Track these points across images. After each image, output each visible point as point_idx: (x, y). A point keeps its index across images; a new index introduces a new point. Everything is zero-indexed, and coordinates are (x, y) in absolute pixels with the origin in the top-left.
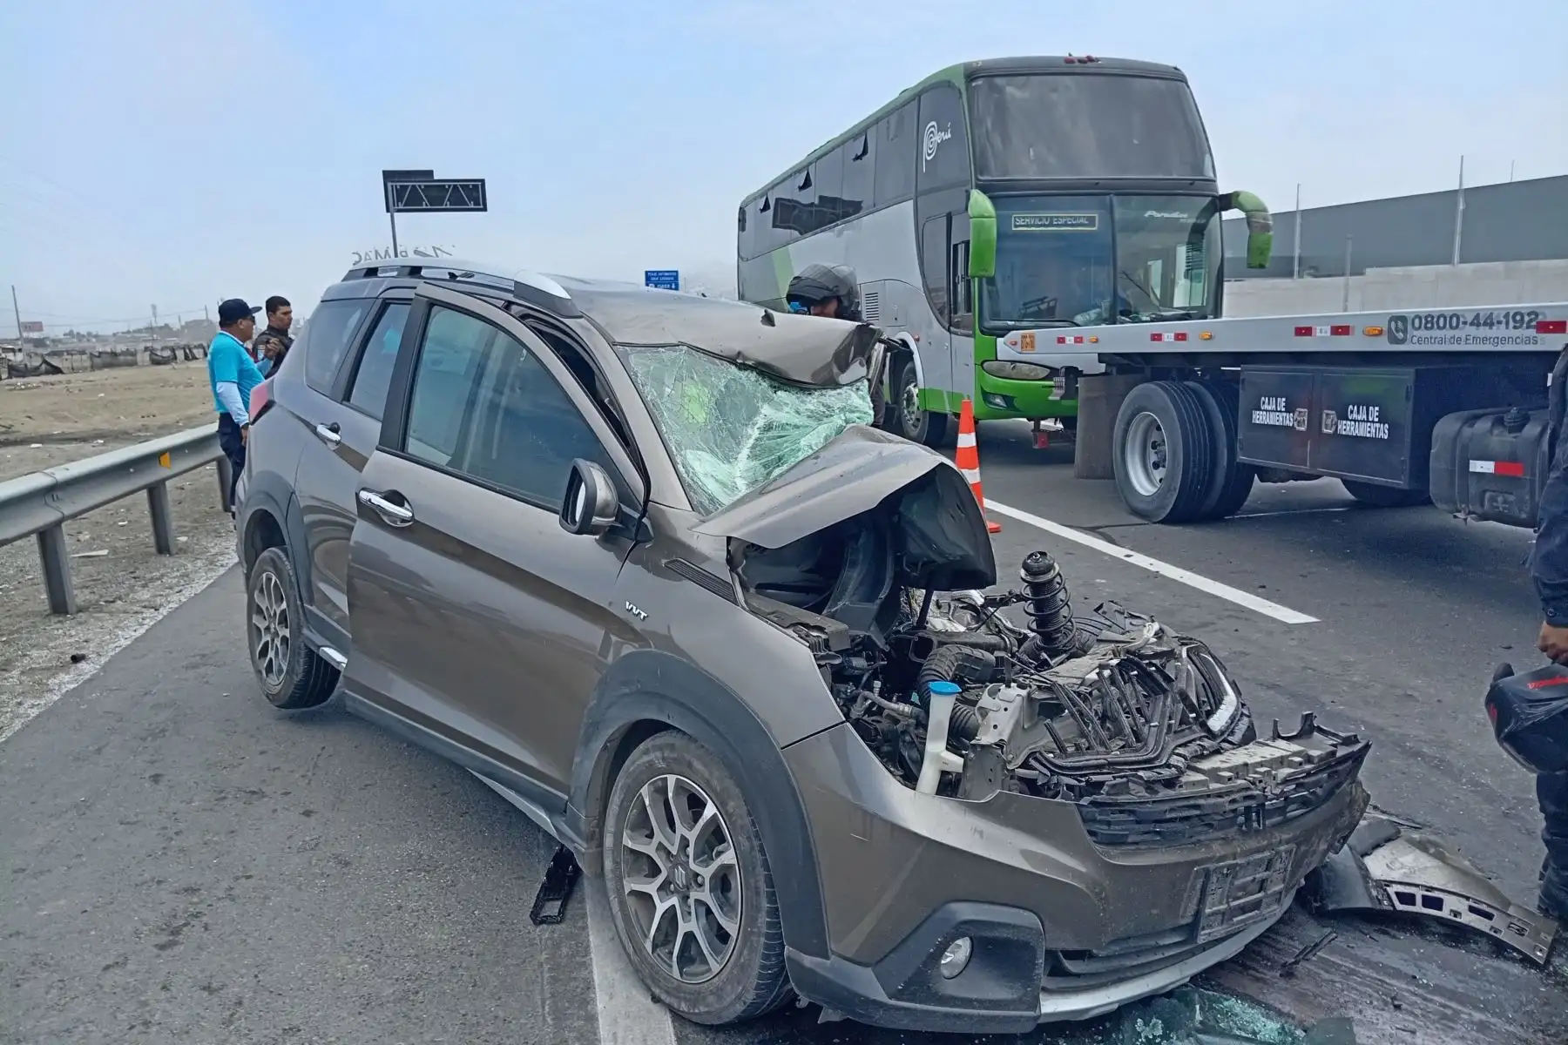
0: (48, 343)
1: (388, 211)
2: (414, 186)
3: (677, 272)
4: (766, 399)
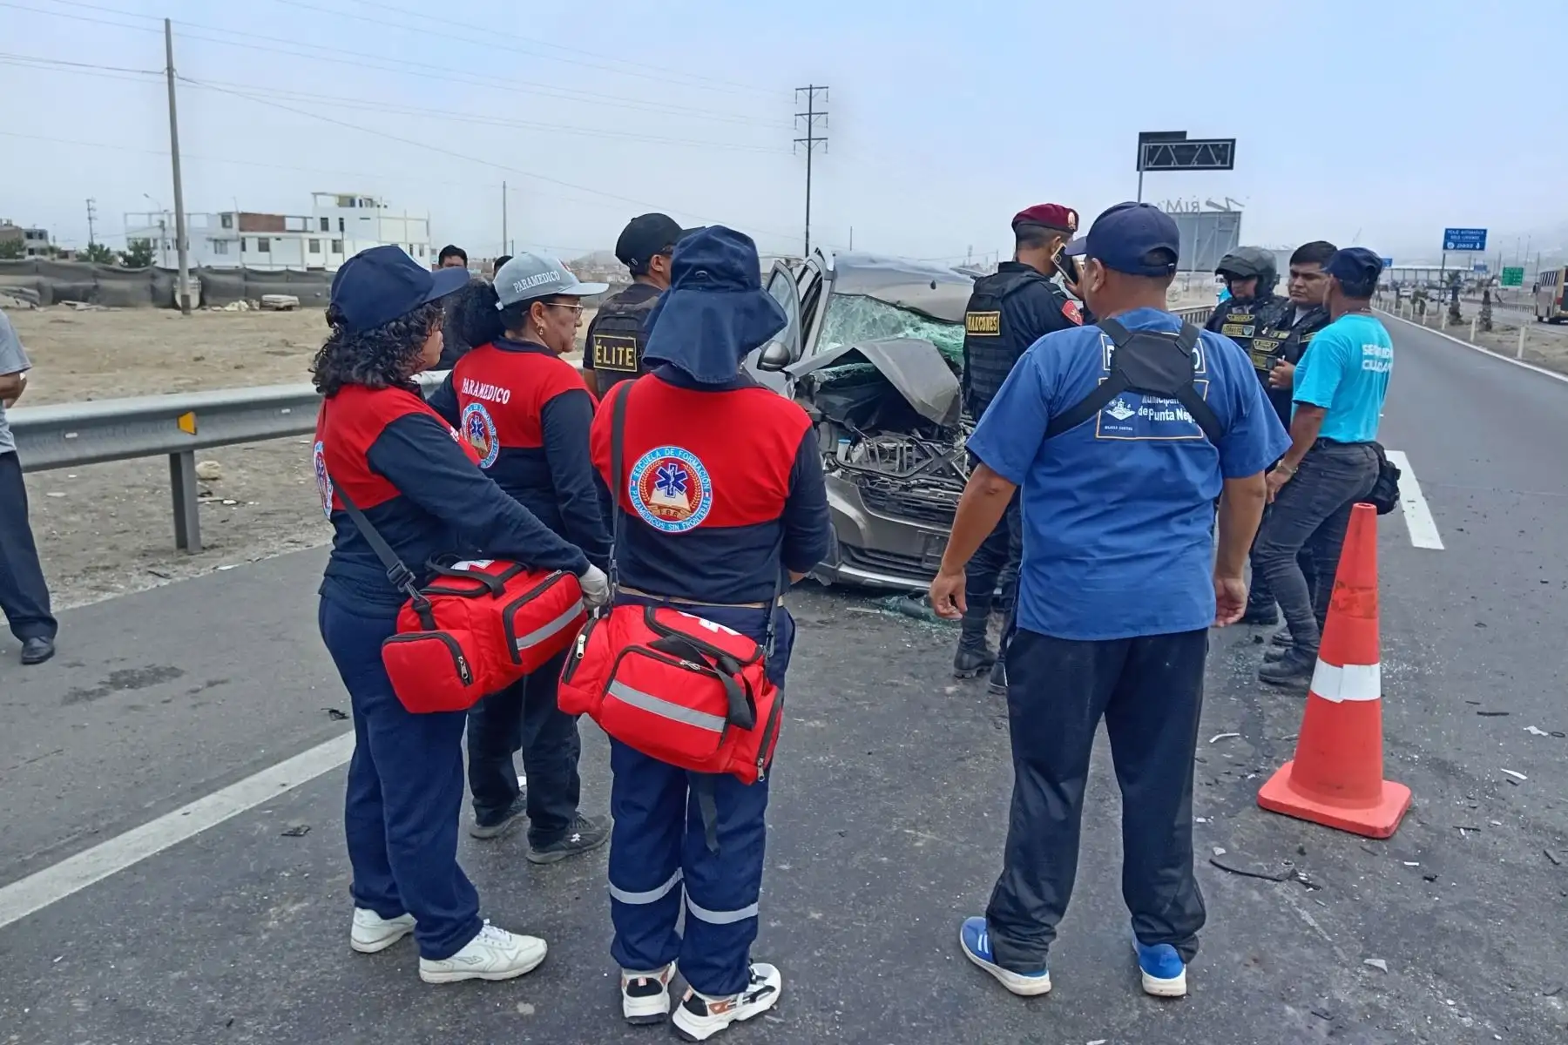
1: (1138, 169)
2: (1166, 147)
3: (1485, 231)
4: (912, 325)
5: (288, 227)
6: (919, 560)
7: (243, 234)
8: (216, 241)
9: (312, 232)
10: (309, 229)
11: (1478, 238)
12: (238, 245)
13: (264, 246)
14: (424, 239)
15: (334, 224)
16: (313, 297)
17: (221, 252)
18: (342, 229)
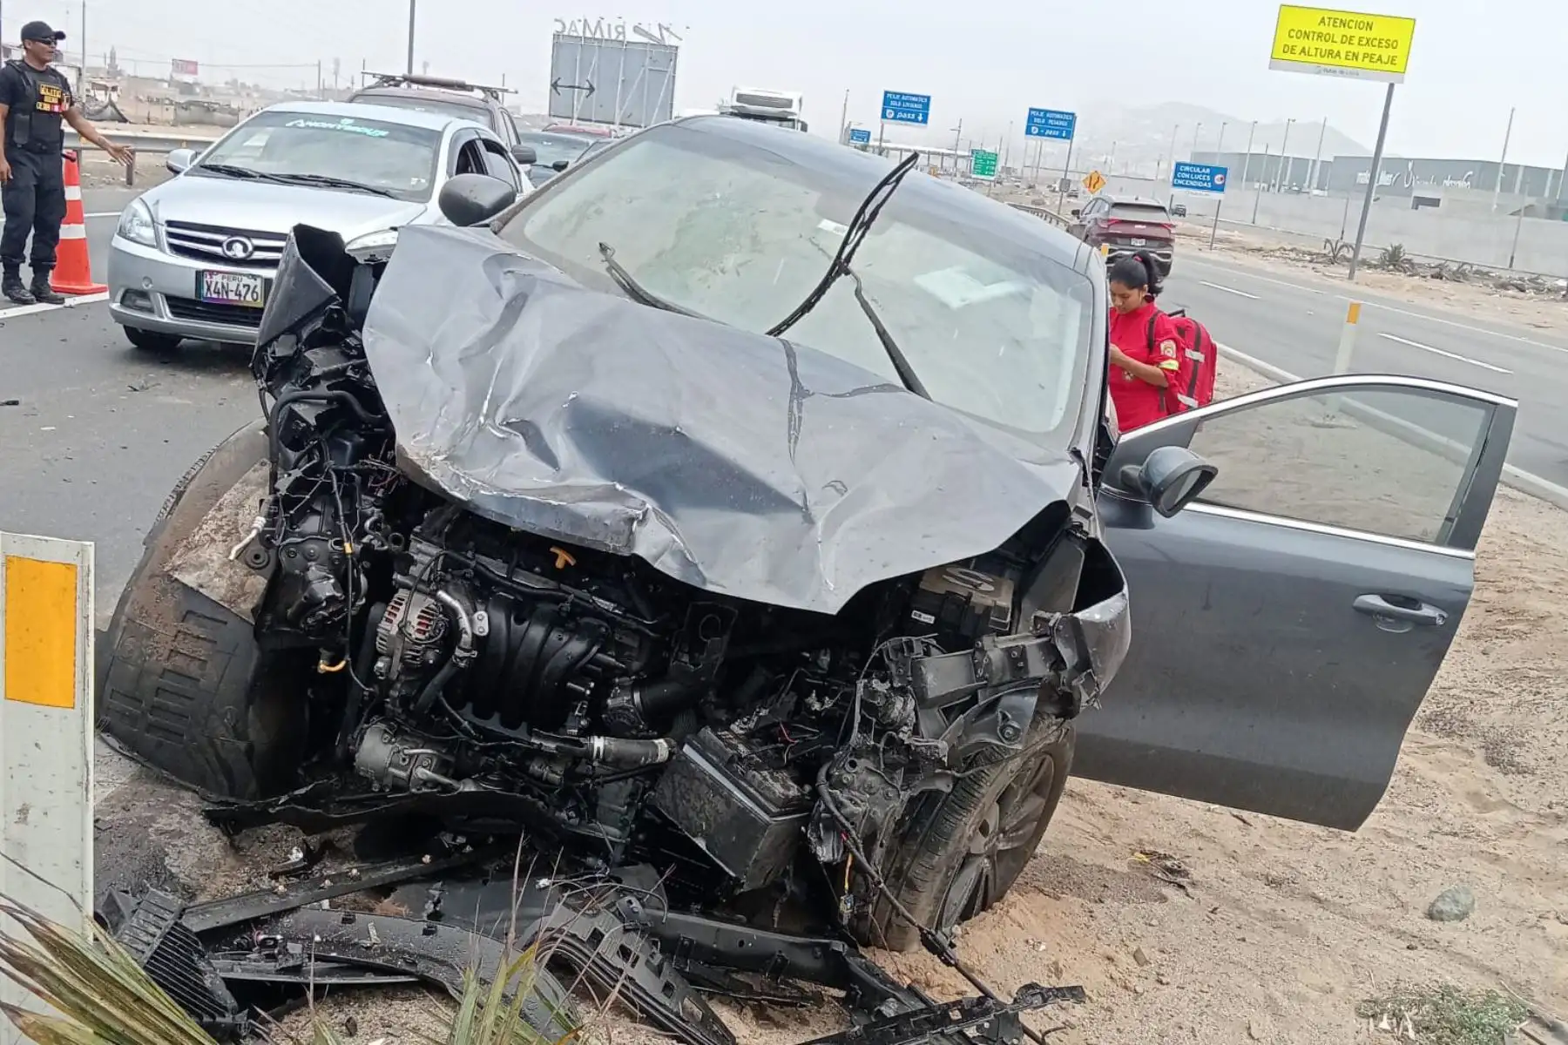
0: (198, 90)
3: (929, 98)
11: (920, 106)
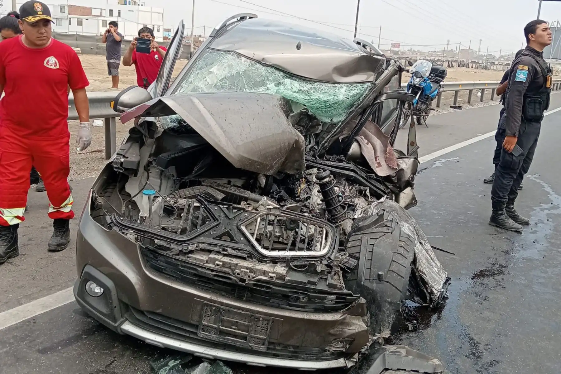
0: (400, 53)
4: (274, 80)
5: (93, 14)
6: (196, 327)
7: (70, 16)
8: (57, 19)
9: (105, 17)
10: (103, 15)
12: (67, 22)
13: (80, 23)
14: (160, 23)
15: (115, 13)
16: (90, 49)
17: (59, 25)
18: (119, 16)
